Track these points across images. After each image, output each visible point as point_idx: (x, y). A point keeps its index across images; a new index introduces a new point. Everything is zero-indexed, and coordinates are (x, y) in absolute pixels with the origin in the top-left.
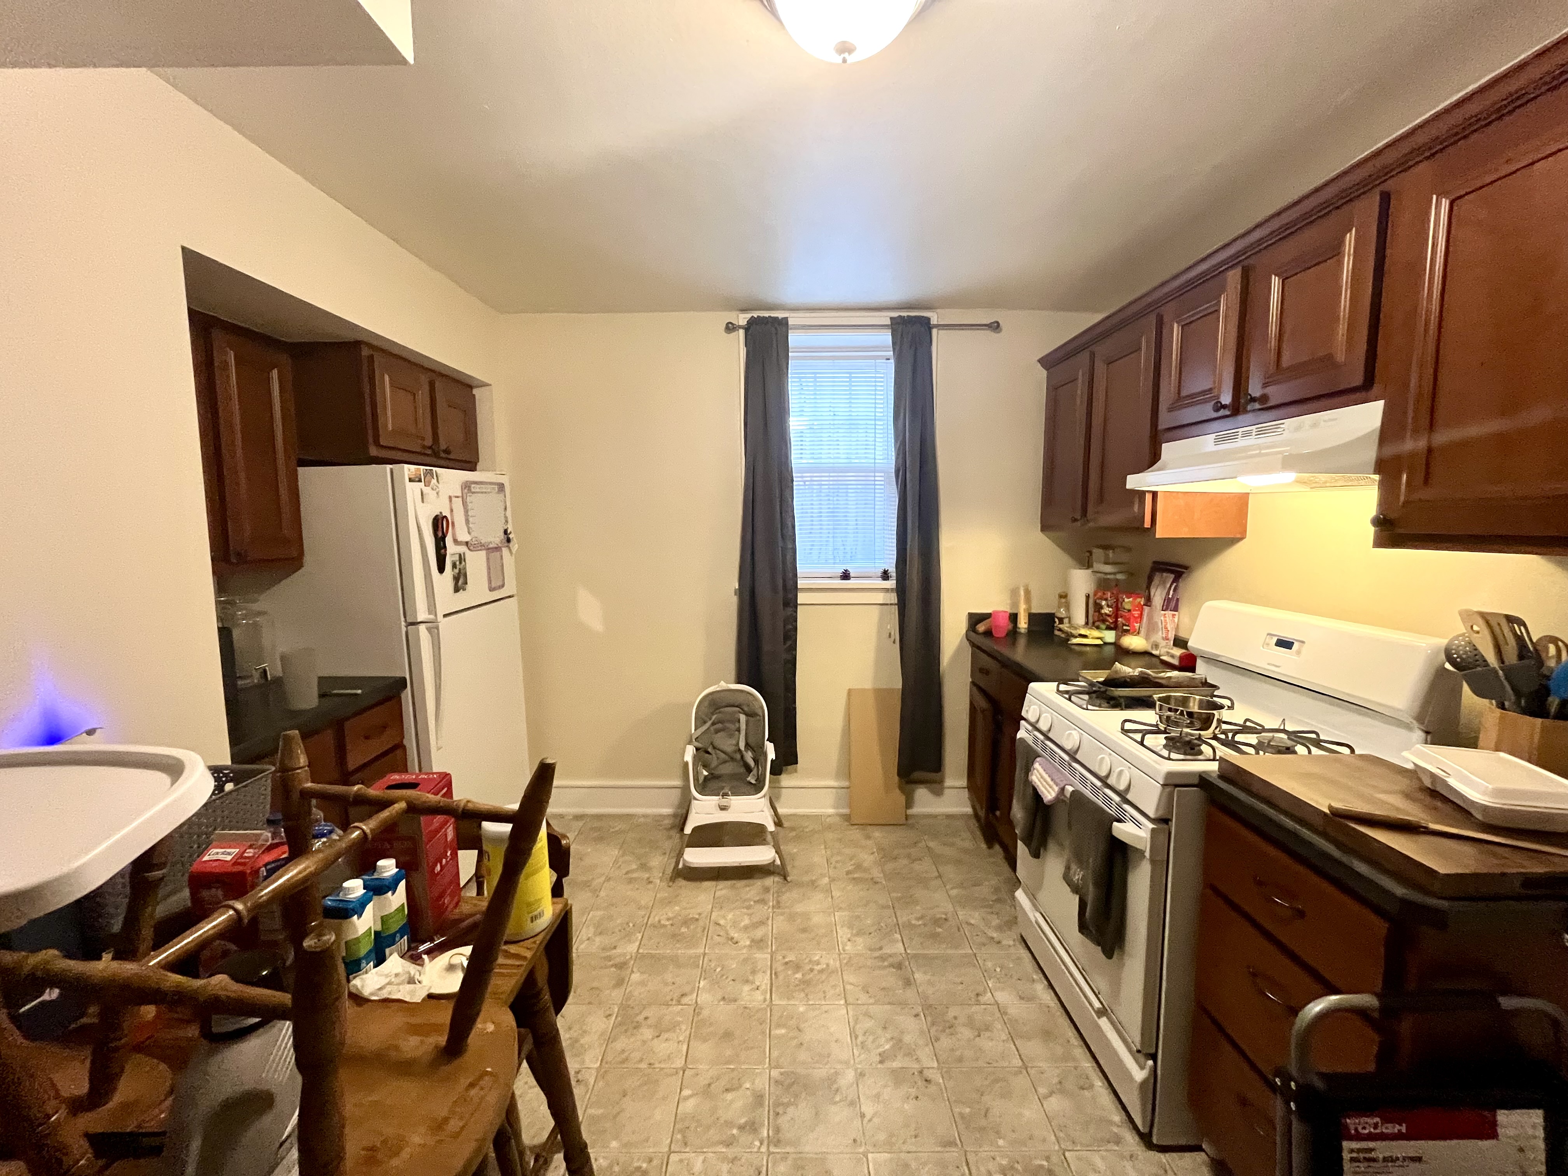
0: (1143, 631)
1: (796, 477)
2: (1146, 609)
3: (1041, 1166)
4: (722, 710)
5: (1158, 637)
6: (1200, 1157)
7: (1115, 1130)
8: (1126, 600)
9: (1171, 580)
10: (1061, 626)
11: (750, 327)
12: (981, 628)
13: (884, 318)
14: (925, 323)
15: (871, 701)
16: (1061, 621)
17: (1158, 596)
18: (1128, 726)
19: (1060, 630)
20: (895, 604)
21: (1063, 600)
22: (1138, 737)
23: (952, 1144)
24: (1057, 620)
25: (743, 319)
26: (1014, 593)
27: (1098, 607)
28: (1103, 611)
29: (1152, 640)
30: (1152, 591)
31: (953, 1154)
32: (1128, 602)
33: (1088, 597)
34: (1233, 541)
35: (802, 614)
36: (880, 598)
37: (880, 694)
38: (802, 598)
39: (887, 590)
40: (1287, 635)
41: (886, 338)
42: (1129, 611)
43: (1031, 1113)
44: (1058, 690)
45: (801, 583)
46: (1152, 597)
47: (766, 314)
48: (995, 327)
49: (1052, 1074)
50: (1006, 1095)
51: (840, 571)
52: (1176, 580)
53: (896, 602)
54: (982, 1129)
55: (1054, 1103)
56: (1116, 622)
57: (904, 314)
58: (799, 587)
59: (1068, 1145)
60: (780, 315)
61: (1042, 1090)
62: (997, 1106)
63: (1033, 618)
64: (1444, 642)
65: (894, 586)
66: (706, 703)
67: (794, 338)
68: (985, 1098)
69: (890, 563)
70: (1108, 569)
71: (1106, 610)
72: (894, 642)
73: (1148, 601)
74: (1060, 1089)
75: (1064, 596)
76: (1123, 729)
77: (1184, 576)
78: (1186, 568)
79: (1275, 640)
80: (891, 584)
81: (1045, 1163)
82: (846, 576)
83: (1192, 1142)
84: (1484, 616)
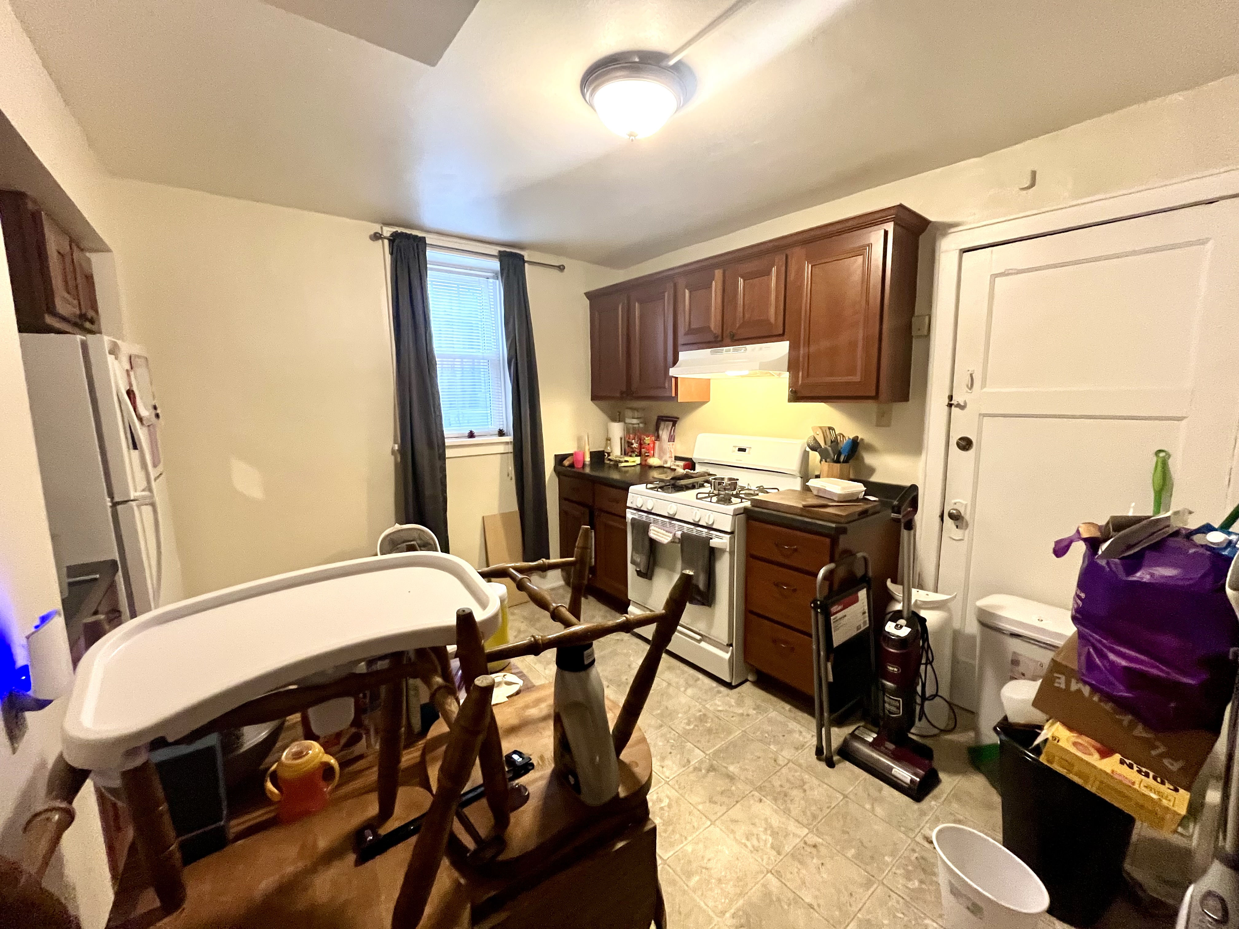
0: (656, 455)
1: (438, 361)
2: (657, 443)
3: (701, 715)
4: (399, 546)
5: (666, 457)
6: (748, 683)
7: (716, 689)
8: (646, 438)
9: (671, 426)
10: (609, 457)
11: (394, 239)
12: (566, 463)
13: (494, 250)
14: (521, 257)
15: (499, 523)
16: (609, 454)
17: (664, 434)
18: (700, 496)
19: (610, 460)
20: (511, 453)
21: (609, 442)
22: (709, 499)
23: (661, 726)
24: (606, 454)
25: (387, 231)
26: (579, 439)
27: (630, 444)
28: (633, 446)
29: (664, 459)
30: (660, 432)
31: (665, 730)
32: (647, 440)
33: (621, 439)
34: (703, 403)
35: (449, 465)
36: (501, 449)
37: (505, 517)
38: (449, 453)
39: (507, 443)
40: (743, 447)
41: (496, 265)
42: (649, 444)
43: (683, 700)
44: (647, 488)
45: (448, 442)
46: (660, 435)
47: (408, 231)
48: (561, 268)
49: (682, 682)
50: (670, 697)
51: (467, 432)
52: (674, 425)
53: (512, 451)
54: (670, 714)
55: (690, 691)
56: (640, 452)
57: (508, 250)
58: (446, 444)
59: (704, 703)
60: (420, 234)
61: (682, 689)
62: (670, 704)
63: (592, 454)
64: (806, 441)
65: (512, 440)
66: (387, 543)
67: (431, 254)
68: (663, 703)
69: (508, 425)
70: (635, 421)
71: (635, 445)
72: (511, 479)
73: (658, 438)
74: (688, 685)
75: (608, 439)
76: (697, 498)
77: (678, 422)
78: (678, 418)
79: (737, 449)
80: (509, 438)
81: (701, 713)
82: (471, 435)
83: (743, 679)
84: (821, 428)
